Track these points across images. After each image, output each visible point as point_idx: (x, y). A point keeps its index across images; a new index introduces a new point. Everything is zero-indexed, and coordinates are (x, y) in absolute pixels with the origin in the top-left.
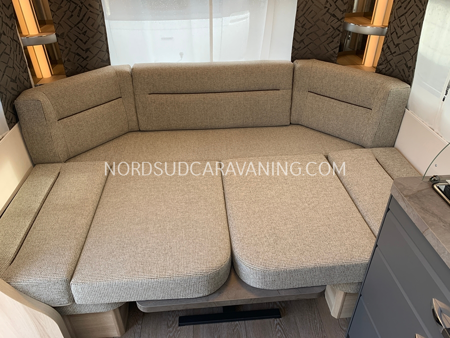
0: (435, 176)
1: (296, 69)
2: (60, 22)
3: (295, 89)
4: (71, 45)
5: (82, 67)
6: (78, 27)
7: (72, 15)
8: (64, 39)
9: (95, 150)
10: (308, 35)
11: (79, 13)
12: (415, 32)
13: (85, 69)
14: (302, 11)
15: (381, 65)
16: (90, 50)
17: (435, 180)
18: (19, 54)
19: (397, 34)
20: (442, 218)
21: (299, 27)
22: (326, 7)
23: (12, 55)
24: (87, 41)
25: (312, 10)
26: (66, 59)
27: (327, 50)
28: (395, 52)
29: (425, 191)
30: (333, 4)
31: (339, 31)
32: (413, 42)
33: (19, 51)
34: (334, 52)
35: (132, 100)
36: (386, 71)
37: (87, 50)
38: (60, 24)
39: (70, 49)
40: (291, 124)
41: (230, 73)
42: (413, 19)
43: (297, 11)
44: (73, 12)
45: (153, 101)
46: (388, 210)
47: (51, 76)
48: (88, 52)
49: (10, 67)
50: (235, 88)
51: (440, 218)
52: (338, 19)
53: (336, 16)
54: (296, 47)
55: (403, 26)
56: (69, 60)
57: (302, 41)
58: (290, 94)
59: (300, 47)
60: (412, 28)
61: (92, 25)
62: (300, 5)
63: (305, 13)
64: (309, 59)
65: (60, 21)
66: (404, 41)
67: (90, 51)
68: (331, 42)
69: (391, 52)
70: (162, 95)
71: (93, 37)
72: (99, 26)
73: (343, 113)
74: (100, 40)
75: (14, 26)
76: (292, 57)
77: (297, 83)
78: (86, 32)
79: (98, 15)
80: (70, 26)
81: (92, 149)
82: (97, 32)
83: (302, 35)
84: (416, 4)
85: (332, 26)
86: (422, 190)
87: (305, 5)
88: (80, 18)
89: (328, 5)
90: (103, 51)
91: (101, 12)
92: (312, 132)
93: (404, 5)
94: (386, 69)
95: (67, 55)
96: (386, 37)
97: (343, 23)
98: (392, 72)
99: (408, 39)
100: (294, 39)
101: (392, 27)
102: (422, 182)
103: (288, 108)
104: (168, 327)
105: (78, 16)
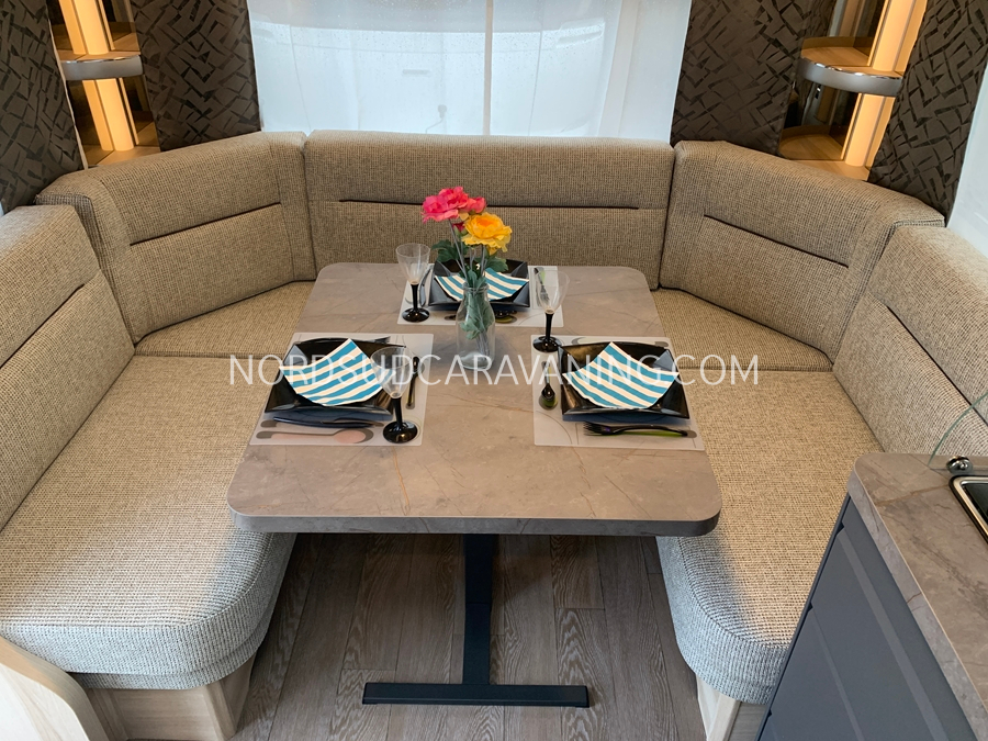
0: (960, 459)
1: (680, 161)
2: (152, 31)
3: (674, 207)
4: (175, 82)
5: (196, 131)
6: (191, 43)
7: (179, 17)
8: (158, 67)
9: (214, 315)
10: (713, 85)
11: (194, 12)
12: (966, 93)
13: (201, 137)
14: (702, 28)
15: (881, 164)
16: (216, 94)
17: (958, 467)
18: (56, 98)
19: (922, 95)
20: (959, 569)
21: (692, 65)
22: (758, 23)
23: (33, 100)
24: (208, 75)
25: (725, 28)
26: (161, 113)
27: (756, 122)
28: (915, 138)
29: (931, 493)
30: (774, 14)
31: (787, 78)
32: (960, 116)
33: (57, 91)
34: (773, 128)
35: (302, 211)
36: (893, 181)
37: (209, 95)
38: (152, 36)
39: (172, 90)
40: (660, 286)
41: (525, 165)
42: (963, 63)
43: (690, 28)
44: (180, 8)
45: (349, 217)
46: (840, 527)
47: (132, 146)
48: (211, 99)
49: (28, 126)
50: (534, 198)
51: (954, 570)
52: (785, 51)
53: (780, 45)
54: (683, 111)
55: (939, 77)
56: (168, 116)
57: (698, 98)
58: (662, 219)
59: (693, 112)
60: (958, 83)
61: (222, 41)
62: (698, 14)
63: (707, 35)
64: (712, 140)
65: (152, 27)
66: (938, 112)
67: (215, 98)
68: (765, 105)
69: (906, 136)
70: (370, 205)
71: (221, 67)
72: (237, 42)
73: (782, 270)
74: (238, 74)
75: (45, 37)
76: (672, 133)
77: (678, 194)
78: (207, 54)
79: (236, 17)
80: (174, 40)
81: (207, 313)
82: (232, 56)
83: (698, 83)
84: (971, 26)
85: (770, 68)
86: (921, 491)
87: (710, 16)
88: (196, 23)
89: (764, 19)
90: (244, 98)
91: (242, 10)
92: (708, 309)
93: (943, 28)
94: (893, 176)
95: (166, 103)
96: (898, 100)
97: (796, 62)
98: (906, 185)
99: (948, 109)
100: (679, 92)
101: (913, 79)
102: (926, 468)
103: (656, 251)
104: (332, 732)
105: (192, 19)
